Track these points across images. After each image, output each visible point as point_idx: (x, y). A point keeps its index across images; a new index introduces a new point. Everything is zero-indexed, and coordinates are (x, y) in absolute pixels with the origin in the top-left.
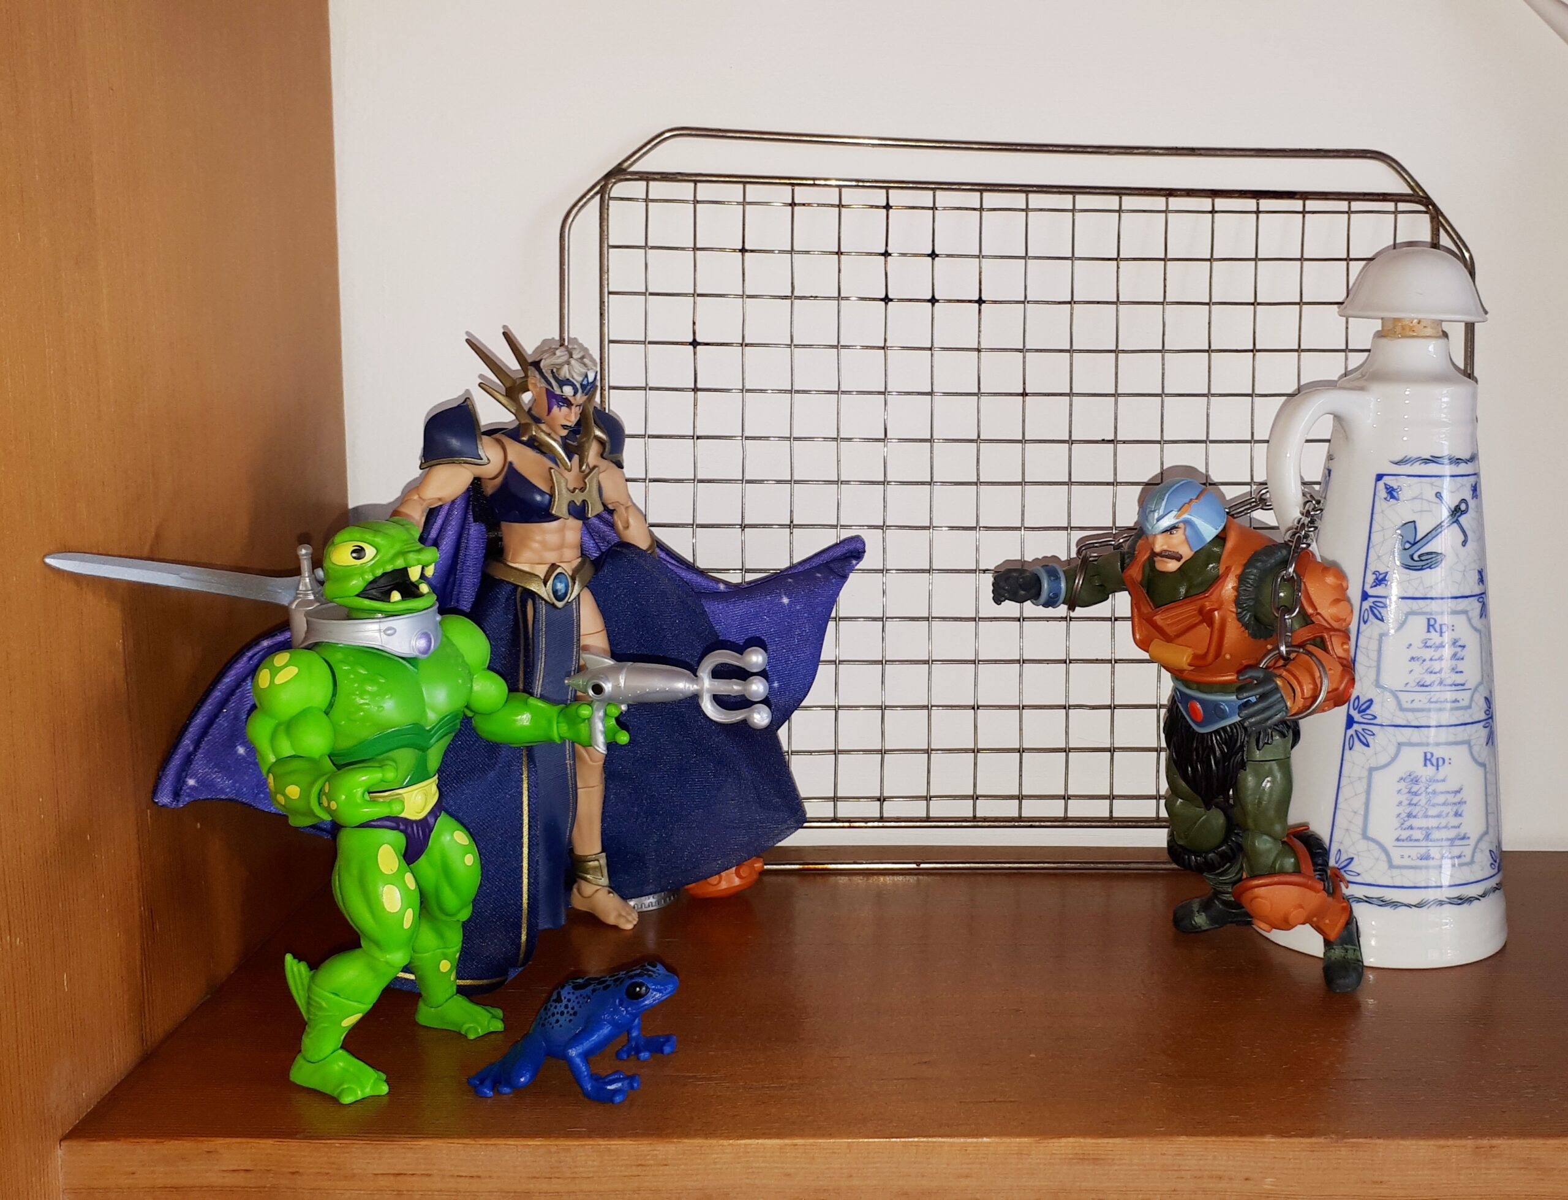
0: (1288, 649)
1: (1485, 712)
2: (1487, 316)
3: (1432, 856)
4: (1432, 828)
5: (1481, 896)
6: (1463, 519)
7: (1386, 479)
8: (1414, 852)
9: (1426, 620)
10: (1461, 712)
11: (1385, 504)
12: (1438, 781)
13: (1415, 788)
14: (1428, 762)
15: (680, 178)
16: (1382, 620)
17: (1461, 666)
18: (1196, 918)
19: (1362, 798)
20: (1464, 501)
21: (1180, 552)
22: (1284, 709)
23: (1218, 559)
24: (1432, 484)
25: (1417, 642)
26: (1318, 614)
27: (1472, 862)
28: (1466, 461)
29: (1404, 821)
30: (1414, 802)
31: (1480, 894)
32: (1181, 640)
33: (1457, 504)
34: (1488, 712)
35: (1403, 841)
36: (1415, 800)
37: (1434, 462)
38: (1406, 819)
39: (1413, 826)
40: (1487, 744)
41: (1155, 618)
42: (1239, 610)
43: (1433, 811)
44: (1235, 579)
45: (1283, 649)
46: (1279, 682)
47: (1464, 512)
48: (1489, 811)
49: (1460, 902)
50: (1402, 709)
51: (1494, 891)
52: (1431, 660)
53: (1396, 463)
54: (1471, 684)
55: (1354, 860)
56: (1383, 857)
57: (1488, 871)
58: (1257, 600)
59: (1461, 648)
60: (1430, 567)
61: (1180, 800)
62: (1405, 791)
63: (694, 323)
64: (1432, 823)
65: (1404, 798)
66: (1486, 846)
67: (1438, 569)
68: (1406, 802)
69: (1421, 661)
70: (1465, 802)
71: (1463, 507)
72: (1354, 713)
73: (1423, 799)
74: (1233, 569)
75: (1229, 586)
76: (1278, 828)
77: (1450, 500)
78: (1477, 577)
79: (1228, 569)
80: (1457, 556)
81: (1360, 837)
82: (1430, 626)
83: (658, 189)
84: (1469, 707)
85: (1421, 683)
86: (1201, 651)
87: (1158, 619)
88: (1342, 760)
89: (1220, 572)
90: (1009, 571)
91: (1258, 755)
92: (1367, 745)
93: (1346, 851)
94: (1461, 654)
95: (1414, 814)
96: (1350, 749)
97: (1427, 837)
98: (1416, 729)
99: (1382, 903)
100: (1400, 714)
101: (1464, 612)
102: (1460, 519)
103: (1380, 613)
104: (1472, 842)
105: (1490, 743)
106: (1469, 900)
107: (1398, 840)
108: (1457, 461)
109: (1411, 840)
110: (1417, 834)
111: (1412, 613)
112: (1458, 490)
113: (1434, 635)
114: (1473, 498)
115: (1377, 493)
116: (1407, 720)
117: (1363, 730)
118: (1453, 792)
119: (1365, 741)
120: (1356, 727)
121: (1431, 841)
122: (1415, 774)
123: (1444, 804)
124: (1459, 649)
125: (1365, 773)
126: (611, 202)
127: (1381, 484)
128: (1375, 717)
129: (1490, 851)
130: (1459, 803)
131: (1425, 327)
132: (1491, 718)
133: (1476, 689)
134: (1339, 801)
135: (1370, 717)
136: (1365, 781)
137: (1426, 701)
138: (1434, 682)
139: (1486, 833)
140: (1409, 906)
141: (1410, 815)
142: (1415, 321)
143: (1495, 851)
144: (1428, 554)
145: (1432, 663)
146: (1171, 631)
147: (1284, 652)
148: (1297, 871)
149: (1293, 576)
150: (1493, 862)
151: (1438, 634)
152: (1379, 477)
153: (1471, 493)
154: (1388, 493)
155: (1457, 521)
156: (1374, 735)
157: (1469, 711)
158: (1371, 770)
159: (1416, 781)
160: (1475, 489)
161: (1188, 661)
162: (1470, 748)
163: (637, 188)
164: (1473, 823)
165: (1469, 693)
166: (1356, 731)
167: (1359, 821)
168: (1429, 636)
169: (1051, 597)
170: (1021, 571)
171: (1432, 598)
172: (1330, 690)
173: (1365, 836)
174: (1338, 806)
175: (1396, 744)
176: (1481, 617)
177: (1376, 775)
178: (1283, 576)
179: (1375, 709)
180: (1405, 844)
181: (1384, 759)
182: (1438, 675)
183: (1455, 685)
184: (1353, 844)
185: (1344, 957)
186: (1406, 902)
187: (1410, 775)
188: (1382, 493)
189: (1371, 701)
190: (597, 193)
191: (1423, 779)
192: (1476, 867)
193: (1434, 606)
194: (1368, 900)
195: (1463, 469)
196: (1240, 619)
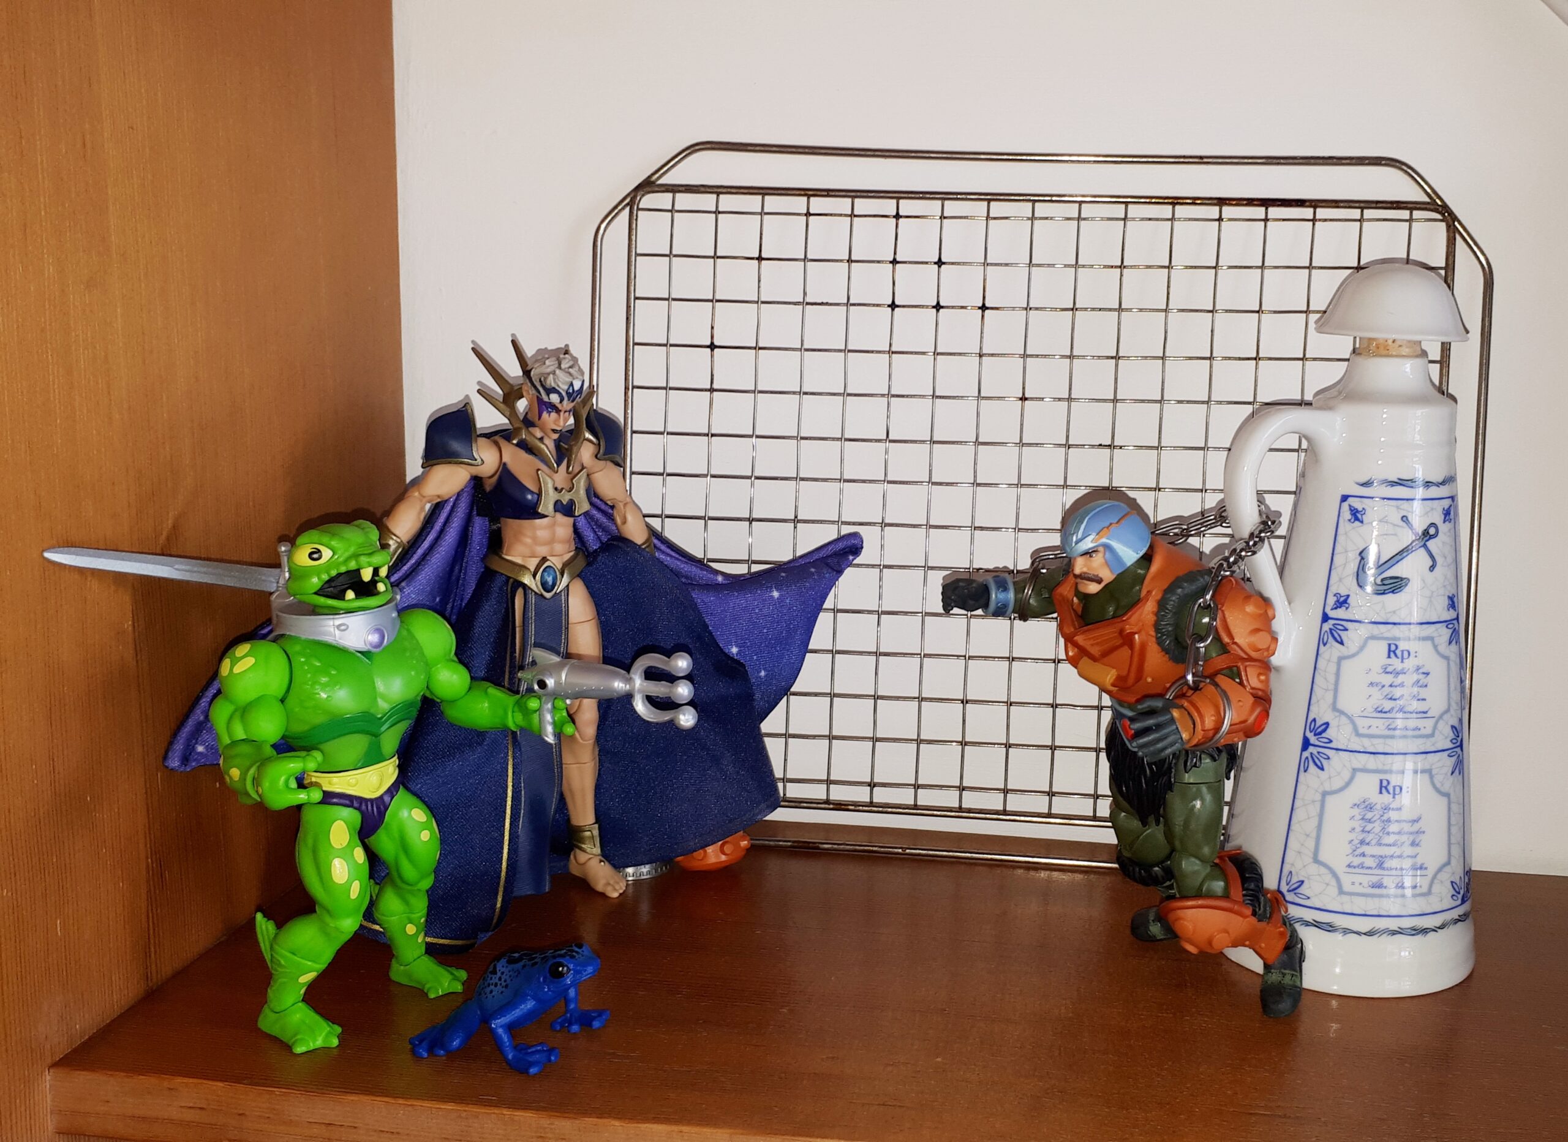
0: (1195, 679)
1: (1451, 741)
2: (1468, 335)
3: (1385, 885)
4: (1386, 857)
5: (1439, 928)
6: (1431, 544)
7: (1350, 499)
8: (1366, 880)
9: (1387, 645)
10: (1421, 741)
11: (1349, 526)
12: (1393, 809)
13: (1369, 815)
14: (1384, 790)
15: (702, 189)
16: (1342, 643)
17: (1424, 693)
18: (1151, 928)
19: (1314, 822)
20: (1433, 525)
21: (1100, 575)
22: (1180, 741)
23: (1141, 580)
24: (1398, 507)
25: (1377, 668)
26: (1235, 643)
27: (1429, 893)
28: (1438, 485)
29: (1357, 848)
30: (1367, 829)
31: (1438, 926)
32: (1105, 659)
33: (1425, 528)
34: (1454, 741)
35: (1355, 867)
36: (1369, 827)
37: (1401, 484)
38: (1359, 845)
39: (1366, 853)
40: (1452, 773)
41: (1076, 638)
42: (1159, 635)
43: (1390, 839)
44: (1155, 604)
45: (1190, 677)
46: (1176, 713)
47: (1432, 537)
48: (1452, 842)
49: (1414, 932)
50: (1358, 734)
51: (1456, 923)
52: (1391, 686)
53: (1362, 485)
54: (1435, 712)
55: (1304, 884)
56: (1334, 882)
57: (1448, 903)
58: (1177, 626)
59: (1425, 675)
60: (1393, 592)
61: (1123, 814)
62: (1359, 817)
63: (712, 328)
64: (1389, 851)
65: (1357, 824)
66: (1446, 877)
67: (1401, 594)
68: (1359, 829)
69: (1380, 687)
70: (1424, 832)
71: (1432, 531)
72: (1310, 735)
73: (1377, 827)
74: (1154, 593)
75: (1149, 609)
76: (1206, 850)
77: (1419, 524)
78: (1446, 602)
79: (1149, 592)
80: (1424, 581)
81: (1311, 860)
82: (1392, 652)
83: (684, 200)
84: (1432, 735)
85: (1379, 709)
86: (1125, 673)
87: (1079, 639)
88: (1297, 781)
89: (1142, 596)
90: (958, 580)
91: (1188, 778)
92: (1322, 769)
93: (1297, 874)
94: (1424, 680)
95: (1367, 841)
96: (1305, 771)
97: (1380, 866)
98: (1372, 755)
99: (1331, 929)
100: (1357, 739)
101: (1431, 639)
102: (1429, 544)
103: (1339, 635)
104: (1430, 872)
105: (1457, 771)
106: (1424, 931)
107: (1349, 866)
108: (1428, 484)
109: (1363, 867)
110: (1370, 862)
111: (1373, 637)
112: (1427, 513)
113: (1396, 663)
114: (1444, 522)
115: (1341, 514)
116: (1363, 746)
117: (1318, 753)
118: (1410, 822)
119: (1319, 764)
120: (1311, 749)
121: (1384, 869)
122: (1370, 801)
123: (1399, 833)
124: (1421, 676)
125: (1318, 797)
126: (640, 213)
127: (1345, 505)
128: (1331, 741)
129: (1452, 882)
130: (1417, 832)
131: (1400, 346)
132: (1461, 746)
133: (1441, 717)
134: (1292, 823)
135: (1326, 741)
136: (1318, 805)
137: (1384, 727)
138: (1392, 709)
139: (1448, 863)
140: (1358, 933)
141: (1362, 842)
142: (1391, 341)
143: (1458, 883)
144: (1391, 578)
145: (1392, 689)
146: (1095, 651)
147: (1191, 682)
148: (1226, 896)
149: (1210, 604)
150: (1455, 894)
151: (1400, 660)
152: (1345, 498)
153: (1443, 517)
154: (1352, 515)
155: (1425, 546)
156: (1329, 758)
157: (1433, 740)
158: (1325, 794)
159: (1370, 808)
160: (1447, 514)
161: (1112, 681)
162: (1431, 777)
163: (663, 200)
164: (1433, 851)
165: (1434, 720)
166: (1311, 754)
167: (1311, 844)
168: (1389, 661)
169: (998, 608)
170: (969, 581)
171: (1395, 624)
172: (1237, 720)
173: (1316, 860)
174: (1292, 828)
175: (1350, 769)
176: (1450, 643)
177: (1330, 799)
178: (1200, 604)
179: (1330, 733)
180: (1357, 870)
181: (1337, 783)
182: (1398, 702)
183: (1416, 713)
184: (1304, 866)
185: (1280, 982)
186: (1355, 930)
187: (1364, 802)
188: (1347, 514)
189: (1327, 724)
190: (627, 204)
191: (1378, 807)
192: (1431, 898)
193: (1395, 631)
194: (1317, 925)
195: (1434, 492)
196: (1160, 642)
